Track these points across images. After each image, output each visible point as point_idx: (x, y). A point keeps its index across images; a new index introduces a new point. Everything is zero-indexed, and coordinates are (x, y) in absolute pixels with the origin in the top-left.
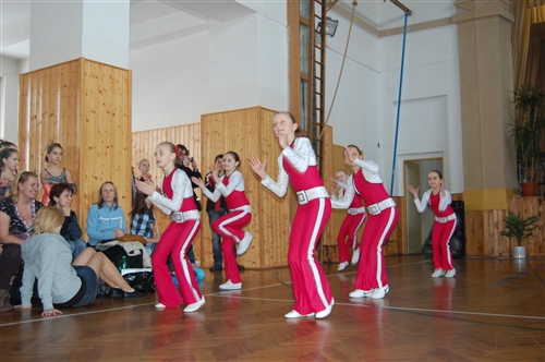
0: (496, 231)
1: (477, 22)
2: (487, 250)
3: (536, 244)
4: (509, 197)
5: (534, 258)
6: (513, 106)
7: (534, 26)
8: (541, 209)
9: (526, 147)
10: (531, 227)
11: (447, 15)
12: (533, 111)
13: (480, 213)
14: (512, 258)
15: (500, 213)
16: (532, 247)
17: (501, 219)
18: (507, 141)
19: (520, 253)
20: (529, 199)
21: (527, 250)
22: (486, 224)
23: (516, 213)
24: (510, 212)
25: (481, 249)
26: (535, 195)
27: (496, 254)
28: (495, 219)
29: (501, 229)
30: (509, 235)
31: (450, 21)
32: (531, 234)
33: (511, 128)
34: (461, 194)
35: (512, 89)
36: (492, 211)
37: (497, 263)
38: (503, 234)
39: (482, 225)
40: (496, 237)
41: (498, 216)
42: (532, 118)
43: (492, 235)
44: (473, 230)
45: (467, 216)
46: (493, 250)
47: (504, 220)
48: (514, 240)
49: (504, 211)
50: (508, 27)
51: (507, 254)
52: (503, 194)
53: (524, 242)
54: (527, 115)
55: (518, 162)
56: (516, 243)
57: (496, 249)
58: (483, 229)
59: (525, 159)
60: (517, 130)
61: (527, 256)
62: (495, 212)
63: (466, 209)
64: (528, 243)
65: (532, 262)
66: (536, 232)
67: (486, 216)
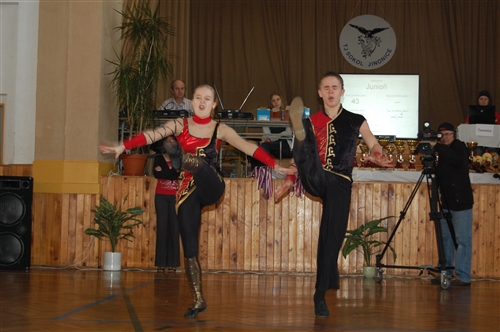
0: (80, 227)
2: (63, 257)
3: (137, 249)
4: (103, 175)
5: (133, 270)
8: (148, 196)
9: (133, 99)
10: (132, 222)
14: (100, 270)
15: (88, 198)
16: (131, 253)
17: (88, 209)
18: (106, 87)
19: (113, 262)
20: (132, 179)
21: (124, 257)
22: (64, 216)
23: (111, 201)
24: (102, 199)
25: (55, 254)
26: (141, 173)
27: (78, 263)
28: (80, 209)
29: (87, 224)
30: (98, 234)
32: (130, 234)
33: (113, 68)
34: (30, 166)
35: (120, 8)
36: (75, 196)
37: (77, 277)
38: (89, 232)
39: (59, 217)
40: (79, 237)
41: (84, 204)
43: (72, 234)
44: (44, 225)
45: (36, 201)
46: (74, 258)
47: (92, 211)
48: (106, 242)
49: (93, 195)
51: (95, 264)
52: (93, 170)
53: (121, 244)
55: (121, 122)
56: (109, 246)
57: (78, 256)
58: (60, 224)
59: (130, 119)
61: (124, 267)
62: (80, 198)
63: (35, 190)
64: (126, 247)
65: (130, 278)
66: (139, 231)
67: (65, 201)
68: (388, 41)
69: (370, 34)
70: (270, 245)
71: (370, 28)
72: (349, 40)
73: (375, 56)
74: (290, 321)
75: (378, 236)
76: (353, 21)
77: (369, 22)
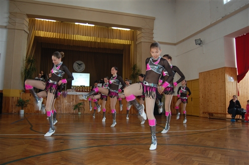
0: (14, 104)
1: (16, 30)
2: (10, 111)
3: (28, 109)
4: (20, 93)
6: (25, 62)
7: (35, 36)
8: (30, 98)
10: (27, 103)
11: (5, 25)
12: (31, 65)
13: (8, 98)
14: (19, 114)
17: (16, 100)
18: (22, 73)
19: (22, 112)
21: (25, 111)
23: (22, 99)
24: (20, 98)
25: (8, 111)
28: (14, 100)
30: (19, 106)
31: (6, 27)
32: (26, 106)
33: (23, 69)
34: (2, 91)
35: (25, 56)
36: (13, 97)
37: (13, 115)
38: (16, 105)
39: (9, 102)
40: (14, 106)
42: (31, 67)
43: (12, 106)
44: (5, 104)
46: (12, 111)
49: (18, 97)
50: (27, 35)
51: (17, 113)
53: (24, 108)
54: (29, 65)
56: (21, 109)
58: (9, 104)
60: (25, 70)
61: (25, 113)
65: (26, 115)
66: (28, 105)
67: (11, 99)
68: (83, 66)
69: (80, 65)
70: (58, 108)
71: (80, 63)
72: (75, 66)
73: (81, 69)
74: (62, 122)
75: (81, 106)
76: (77, 62)
77: (80, 62)
